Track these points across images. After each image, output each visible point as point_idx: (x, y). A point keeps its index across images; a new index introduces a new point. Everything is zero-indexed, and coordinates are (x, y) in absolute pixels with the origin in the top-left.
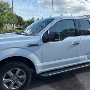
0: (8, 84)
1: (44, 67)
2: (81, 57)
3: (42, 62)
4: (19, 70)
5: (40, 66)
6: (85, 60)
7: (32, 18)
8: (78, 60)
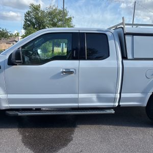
2: (81, 96)
8: (76, 100)
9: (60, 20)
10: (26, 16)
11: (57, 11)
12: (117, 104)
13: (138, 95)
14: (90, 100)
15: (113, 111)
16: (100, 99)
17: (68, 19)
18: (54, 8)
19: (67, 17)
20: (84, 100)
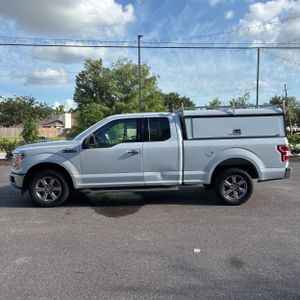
0: (42, 194)
1: (84, 180)
2: (146, 174)
3: (81, 172)
4: (52, 181)
5: (79, 178)
6: (157, 180)
7: (211, 101)
8: (142, 178)
9: (136, 82)
10: (78, 80)
11: (131, 67)
12: (181, 182)
13: (201, 172)
14: (155, 178)
15: (177, 189)
16: (164, 177)
17: (149, 80)
18: (125, 63)
19: (148, 77)
20: (150, 178)
